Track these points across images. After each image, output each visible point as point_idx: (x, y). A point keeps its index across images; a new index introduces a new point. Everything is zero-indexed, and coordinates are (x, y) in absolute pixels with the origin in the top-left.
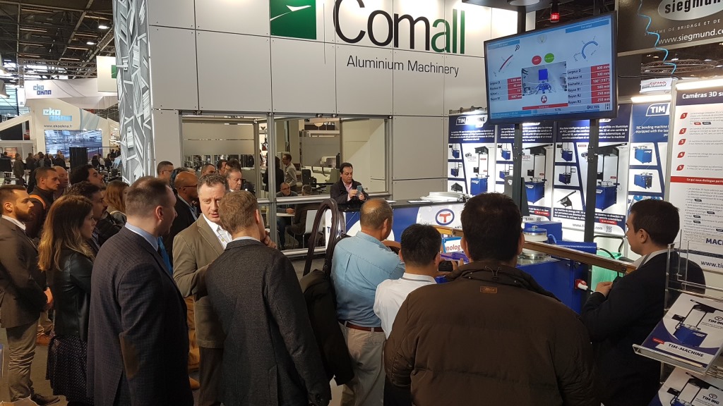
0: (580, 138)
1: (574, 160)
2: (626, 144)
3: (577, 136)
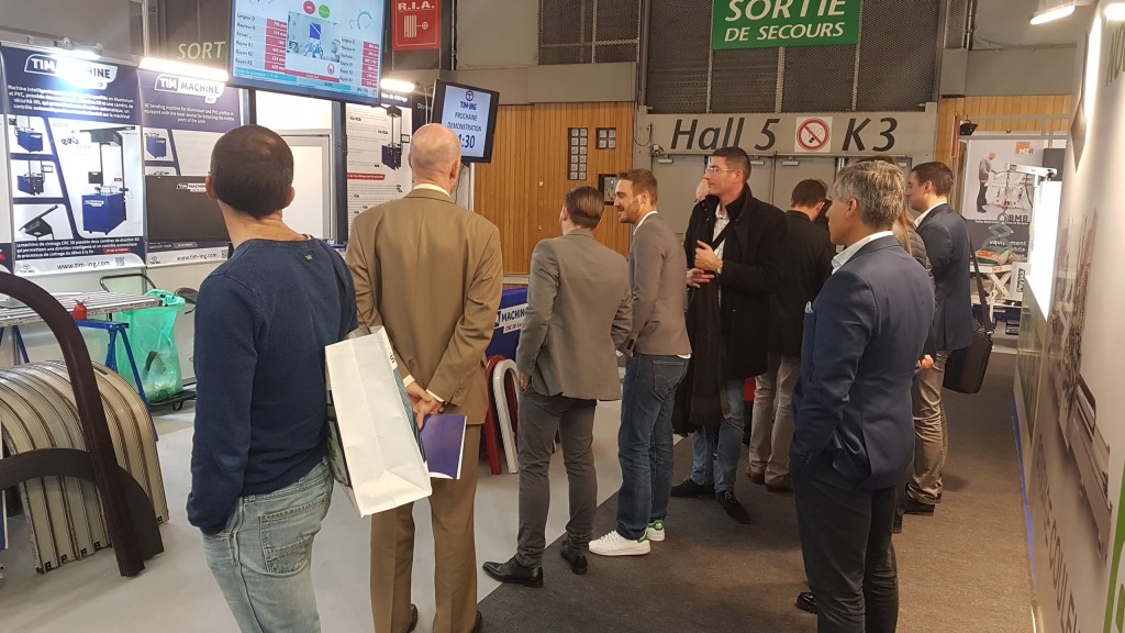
0: (56, 111)
1: (47, 150)
2: (134, 128)
3: (48, 106)
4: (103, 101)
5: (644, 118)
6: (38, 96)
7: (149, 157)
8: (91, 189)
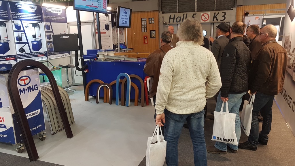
0: (23, 18)
1: (22, 29)
2: (42, 22)
3: (21, 17)
4: (34, 15)
5: (161, 15)
6: (18, 15)
7: (46, 30)
8: (33, 39)
